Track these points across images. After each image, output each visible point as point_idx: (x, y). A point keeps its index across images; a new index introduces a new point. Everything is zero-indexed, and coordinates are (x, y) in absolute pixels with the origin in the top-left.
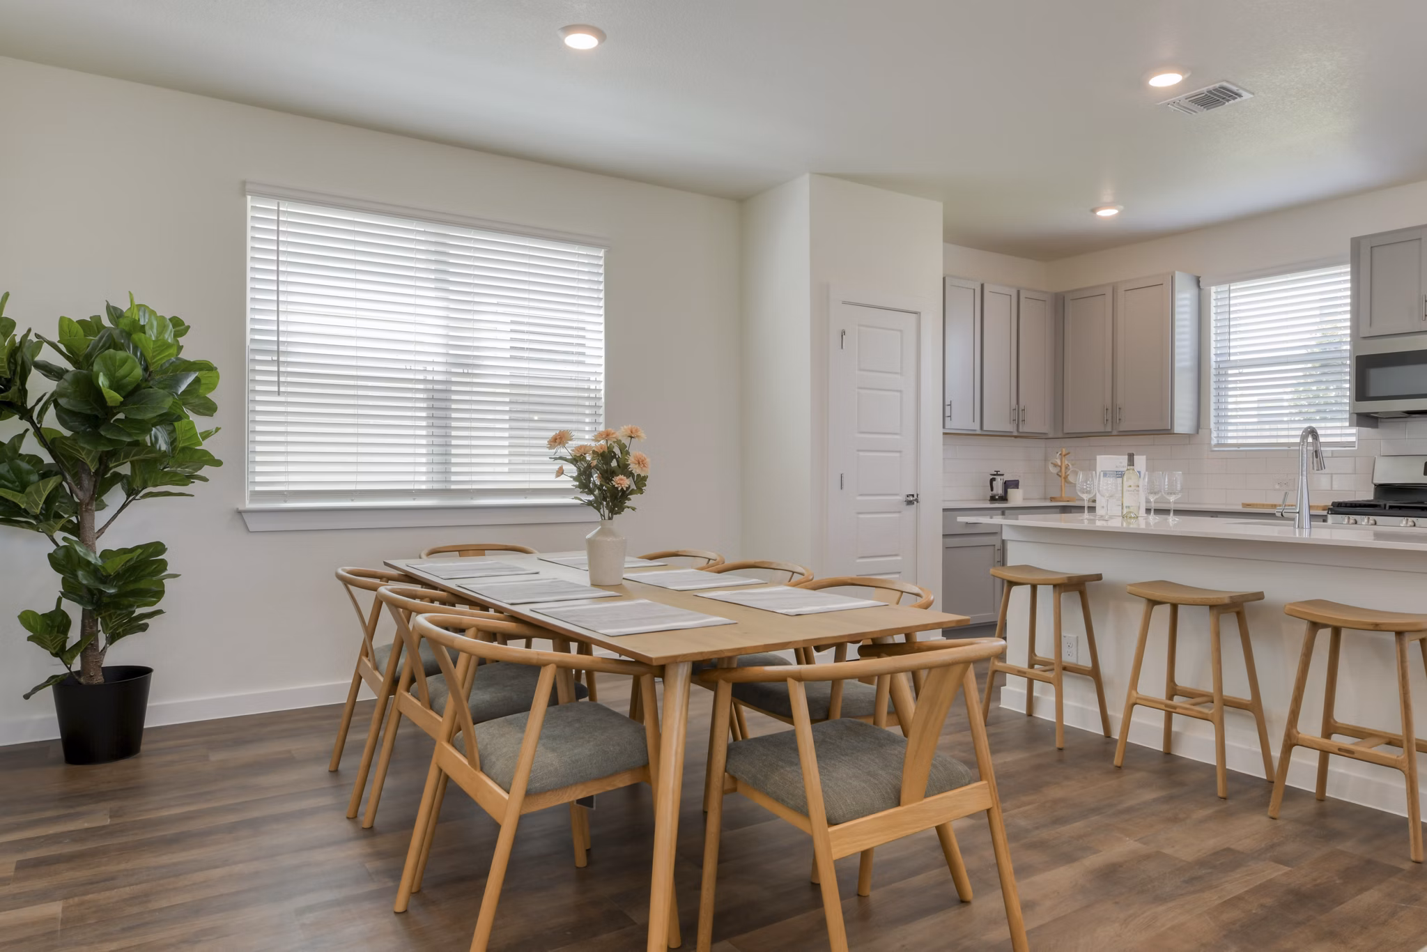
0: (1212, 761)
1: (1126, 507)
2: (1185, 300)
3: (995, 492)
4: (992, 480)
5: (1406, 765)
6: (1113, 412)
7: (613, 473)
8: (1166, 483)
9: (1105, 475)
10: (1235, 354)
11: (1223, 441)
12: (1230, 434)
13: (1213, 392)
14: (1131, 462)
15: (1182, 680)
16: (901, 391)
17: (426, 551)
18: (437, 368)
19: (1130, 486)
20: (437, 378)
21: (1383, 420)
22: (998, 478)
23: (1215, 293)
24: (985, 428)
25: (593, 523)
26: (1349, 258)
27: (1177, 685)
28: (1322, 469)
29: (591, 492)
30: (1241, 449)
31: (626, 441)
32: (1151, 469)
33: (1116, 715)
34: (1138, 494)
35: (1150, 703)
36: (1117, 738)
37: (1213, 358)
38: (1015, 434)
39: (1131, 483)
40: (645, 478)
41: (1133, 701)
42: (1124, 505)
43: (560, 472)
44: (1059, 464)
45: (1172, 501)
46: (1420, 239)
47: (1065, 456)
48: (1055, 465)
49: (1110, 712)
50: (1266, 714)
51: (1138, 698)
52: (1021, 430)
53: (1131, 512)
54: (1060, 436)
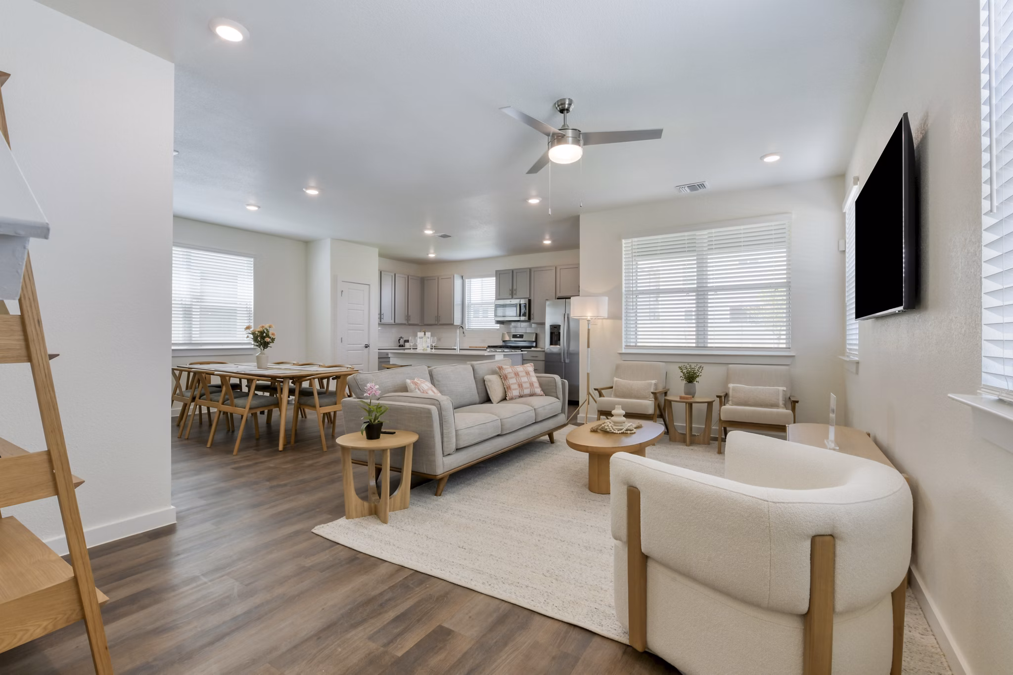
1: (423, 347)
2: (458, 282)
3: (400, 343)
4: (399, 340)
6: (438, 318)
7: (265, 337)
10: (472, 301)
11: (468, 328)
12: (472, 326)
13: (467, 312)
16: (362, 310)
17: (189, 363)
18: (187, 300)
20: (187, 303)
22: (401, 339)
23: (467, 281)
24: (396, 322)
25: (258, 352)
26: (495, 275)
29: (257, 343)
31: (268, 328)
37: (467, 302)
38: (407, 324)
39: (424, 340)
40: (275, 339)
43: (248, 337)
44: (414, 335)
52: (409, 323)
53: (425, 349)
54: (423, 325)
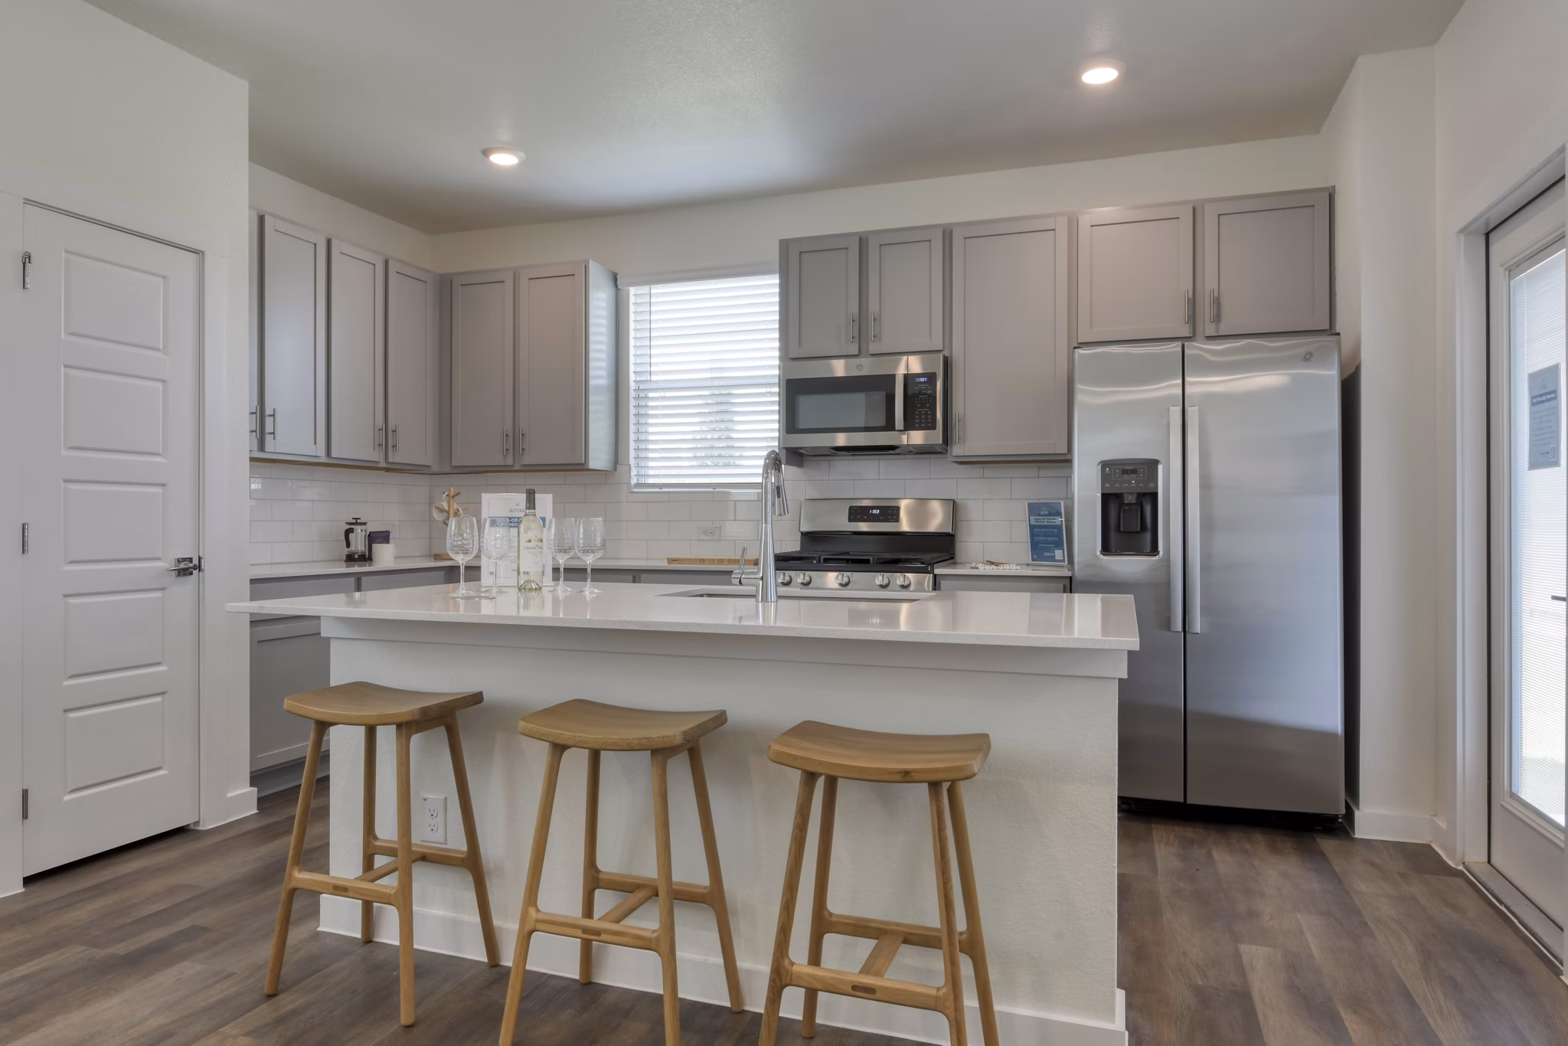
0: (656, 987)
1: (524, 573)
2: (600, 302)
3: (353, 548)
4: (348, 532)
5: (950, 1003)
6: (515, 440)
8: (581, 536)
9: (493, 523)
10: (657, 373)
11: (643, 481)
12: (651, 472)
13: (632, 420)
14: (531, 503)
15: (609, 862)
16: (163, 381)
19: (530, 541)
21: (808, 458)
22: (358, 529)
23: (635, 294)
24: (334, 454)
26: (777, 266)
27: (600, 871)
28: (785, 514)
30: (664, 490)
32: (559, 513)
33: (508, 925)
34: (541, 553)
35: (558, 926)
36: (510, 964)
37: (632, 377)
38: (383, 465)
39: (531, 535)
41: (529, 926)
42: (522, 570)
44: (447, 508)
45: (589, 561)
46: (847, 248)
47: (453, 497)
48: (441, 510)
49: (497, 922)
50: (729, 908)
51: (537, 921)
52: (390, 460)
53: (530, 581)
54: (448, 470)
